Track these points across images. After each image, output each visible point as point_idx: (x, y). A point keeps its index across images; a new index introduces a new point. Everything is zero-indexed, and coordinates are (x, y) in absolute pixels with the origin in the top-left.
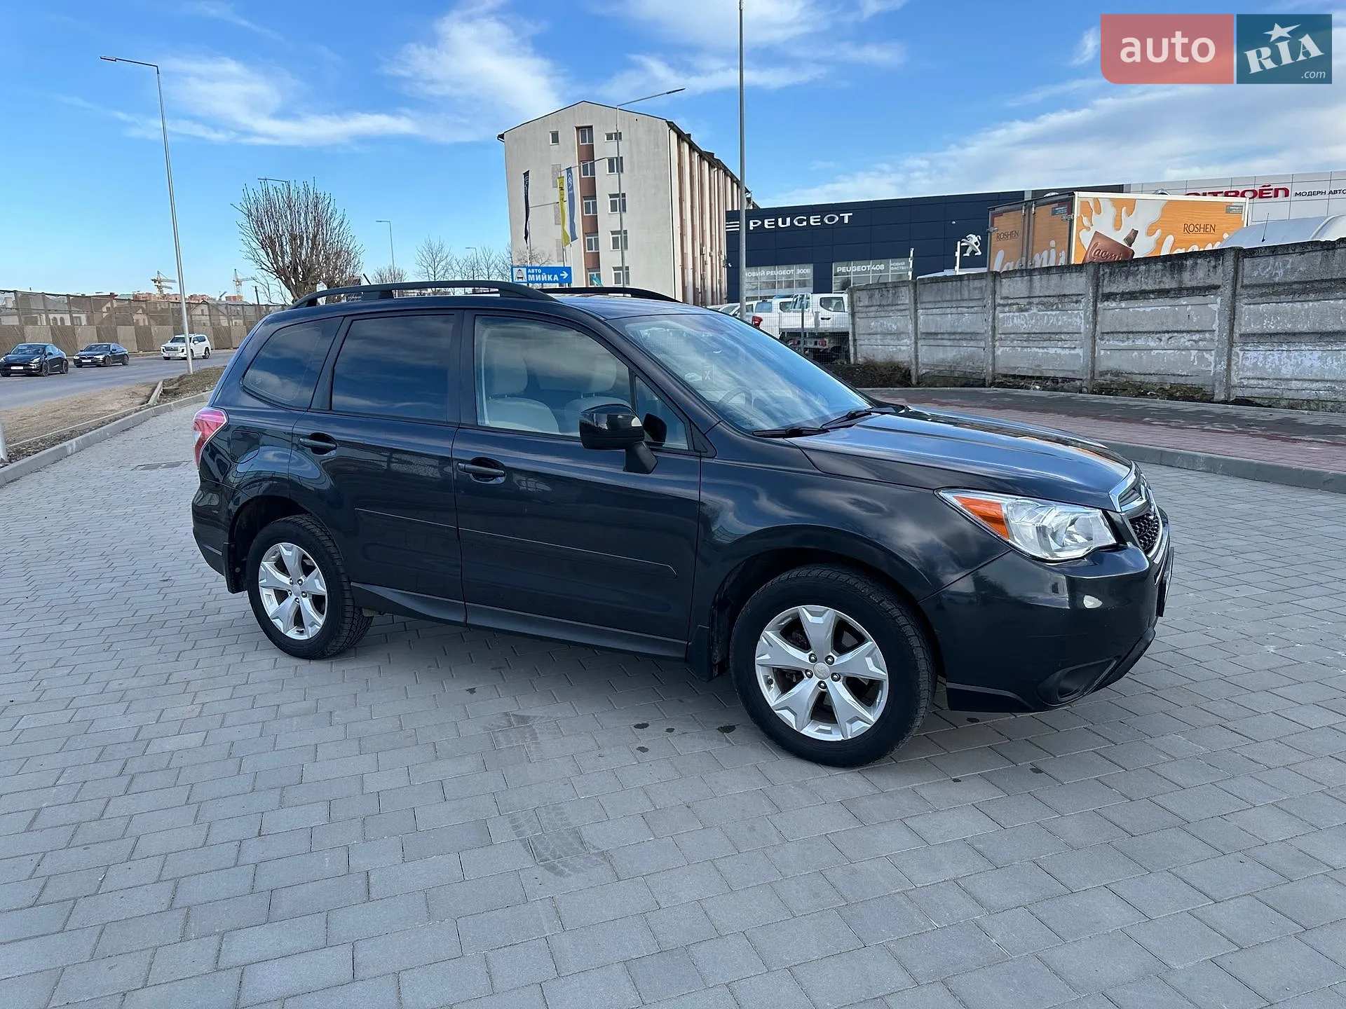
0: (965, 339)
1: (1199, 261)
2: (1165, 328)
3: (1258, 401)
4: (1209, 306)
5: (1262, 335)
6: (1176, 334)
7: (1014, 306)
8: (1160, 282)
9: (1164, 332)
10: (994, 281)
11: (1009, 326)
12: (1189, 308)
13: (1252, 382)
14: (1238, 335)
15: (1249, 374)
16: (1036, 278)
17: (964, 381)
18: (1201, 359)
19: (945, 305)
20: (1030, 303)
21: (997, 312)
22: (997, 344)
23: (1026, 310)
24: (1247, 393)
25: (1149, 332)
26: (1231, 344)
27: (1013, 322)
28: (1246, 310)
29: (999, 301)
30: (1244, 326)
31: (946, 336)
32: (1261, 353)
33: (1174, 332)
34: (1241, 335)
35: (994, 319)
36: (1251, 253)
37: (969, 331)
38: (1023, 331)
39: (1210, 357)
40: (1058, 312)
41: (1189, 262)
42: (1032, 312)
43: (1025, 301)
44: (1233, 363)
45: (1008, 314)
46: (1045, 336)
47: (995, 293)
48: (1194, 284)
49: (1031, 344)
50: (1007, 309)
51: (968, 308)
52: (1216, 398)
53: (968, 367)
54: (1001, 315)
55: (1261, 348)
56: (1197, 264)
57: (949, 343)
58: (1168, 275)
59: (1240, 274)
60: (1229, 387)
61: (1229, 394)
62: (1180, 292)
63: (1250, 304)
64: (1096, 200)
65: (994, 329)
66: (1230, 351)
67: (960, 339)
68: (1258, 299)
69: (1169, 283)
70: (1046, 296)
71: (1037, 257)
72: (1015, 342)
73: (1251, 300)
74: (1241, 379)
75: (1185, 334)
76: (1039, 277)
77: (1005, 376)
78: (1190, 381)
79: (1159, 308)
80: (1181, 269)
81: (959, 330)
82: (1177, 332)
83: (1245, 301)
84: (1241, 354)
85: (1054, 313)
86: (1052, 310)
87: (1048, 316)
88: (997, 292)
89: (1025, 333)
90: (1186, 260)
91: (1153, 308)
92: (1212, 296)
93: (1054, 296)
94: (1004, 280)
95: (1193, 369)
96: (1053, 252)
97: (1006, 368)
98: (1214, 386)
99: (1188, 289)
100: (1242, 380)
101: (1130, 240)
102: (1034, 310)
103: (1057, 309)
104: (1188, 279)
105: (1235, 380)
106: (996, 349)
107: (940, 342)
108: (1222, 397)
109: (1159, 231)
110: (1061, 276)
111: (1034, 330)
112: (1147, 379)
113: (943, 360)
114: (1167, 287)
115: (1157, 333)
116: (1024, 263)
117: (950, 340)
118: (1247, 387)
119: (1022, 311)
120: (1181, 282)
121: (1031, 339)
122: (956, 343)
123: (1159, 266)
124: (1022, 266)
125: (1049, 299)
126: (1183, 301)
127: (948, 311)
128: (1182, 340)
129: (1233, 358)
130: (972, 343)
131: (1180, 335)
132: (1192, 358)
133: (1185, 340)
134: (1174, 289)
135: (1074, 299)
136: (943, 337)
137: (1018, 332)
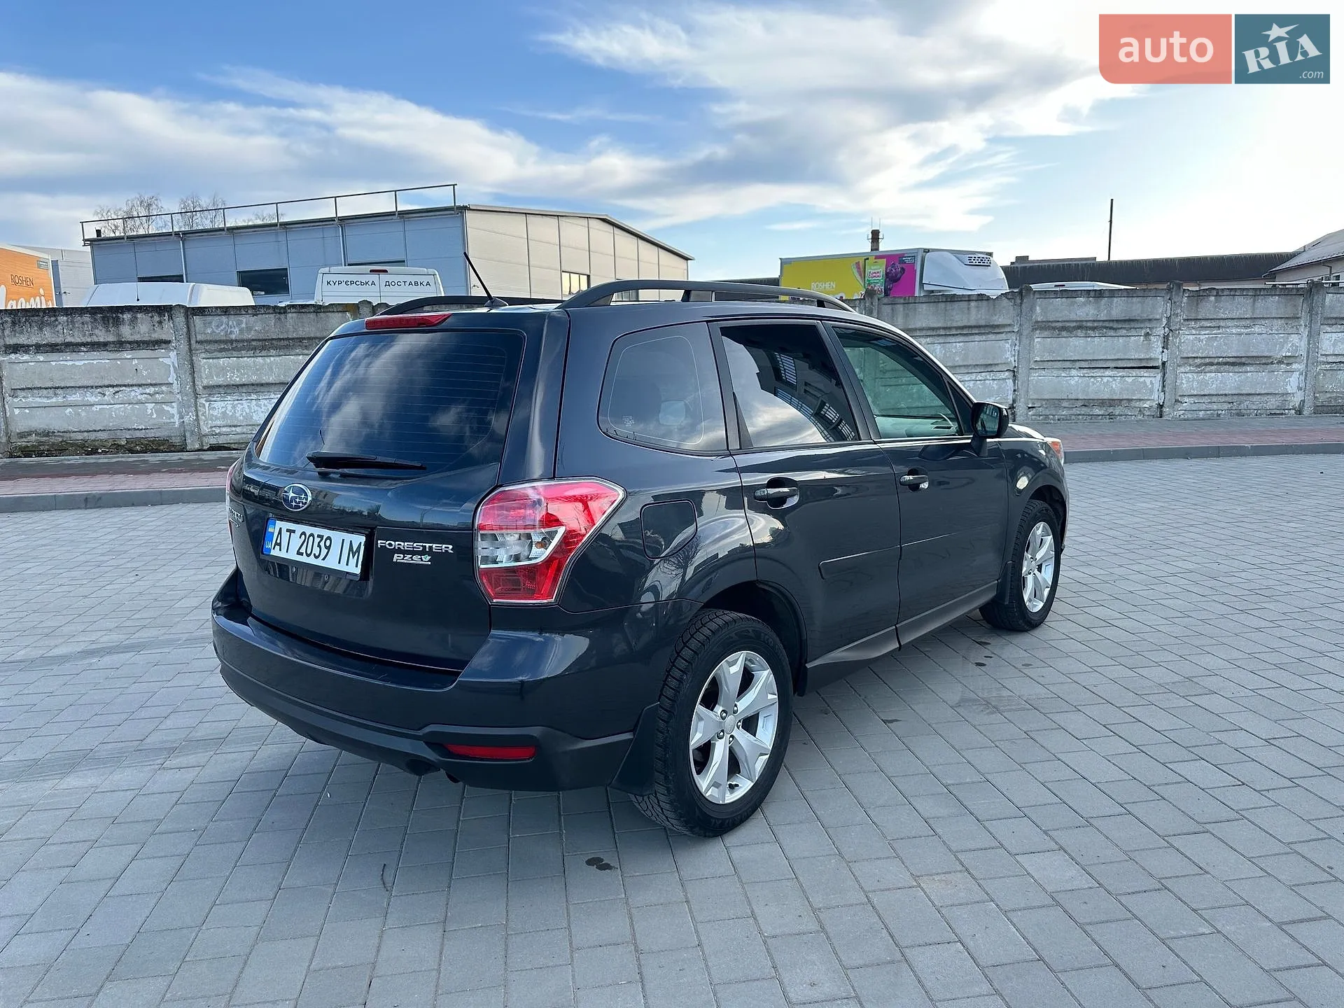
1: (139, 316)
2: (107, 383)
3: (233, 446)
4: (161, 360)
5: (228, 386)
6: (124, 388)
8: (91, 335)
9: (108, 386)
12: (135, 362)
13: (224, 429)
14: (201, 387)
15: (218, 423)
18: (161, 413)
24: (221, 440)
25: (87, 387)
26: (196, 395)
28: (202, 362)
30: (204, 380)
32: (229, 402)
33: (121, 386)
34: (205, 388)
36: (201, 311)
39: (173, 410)
41: (127, 316)
44: (200, 414)
48: (137, 337)
52: (189, 448)
55: (229, 398)
56: (136, 318)
58: (100, 328)
59: (192, 329)
60: (201, 437)
61: (202, 443)
62: (121, 345)
63: (208, 358)
66: (196, 402)
68: (219, 355)
69: (101, 335)
73: (209, 355)
74: (211, 427)
75: (134, 388)
78: (151, 434)
79: (95, 362)
80: (117, 322)
82: (125, 386)
83: (203, 355)
84: (207, 404)
90: (122, 313)
91: (86, 362)
92: (163, 351)
95: (151, 422)
98: (185, 436)
99: (130, 343)
100: (214, 429)
104: (126, 332)
105: (205, 430)
108: (197, 446)
112: (93, 436)
114: (102, 340)
115: (97, 387)
118: (220, 434)
120: (119, 335)
123: (87, 318)
126: (127, 355)
128: (133, 394)
129: (199, 408)
131: (128, 389)
132: (149, 411)
133: (136, 393)
134: (113, 343)
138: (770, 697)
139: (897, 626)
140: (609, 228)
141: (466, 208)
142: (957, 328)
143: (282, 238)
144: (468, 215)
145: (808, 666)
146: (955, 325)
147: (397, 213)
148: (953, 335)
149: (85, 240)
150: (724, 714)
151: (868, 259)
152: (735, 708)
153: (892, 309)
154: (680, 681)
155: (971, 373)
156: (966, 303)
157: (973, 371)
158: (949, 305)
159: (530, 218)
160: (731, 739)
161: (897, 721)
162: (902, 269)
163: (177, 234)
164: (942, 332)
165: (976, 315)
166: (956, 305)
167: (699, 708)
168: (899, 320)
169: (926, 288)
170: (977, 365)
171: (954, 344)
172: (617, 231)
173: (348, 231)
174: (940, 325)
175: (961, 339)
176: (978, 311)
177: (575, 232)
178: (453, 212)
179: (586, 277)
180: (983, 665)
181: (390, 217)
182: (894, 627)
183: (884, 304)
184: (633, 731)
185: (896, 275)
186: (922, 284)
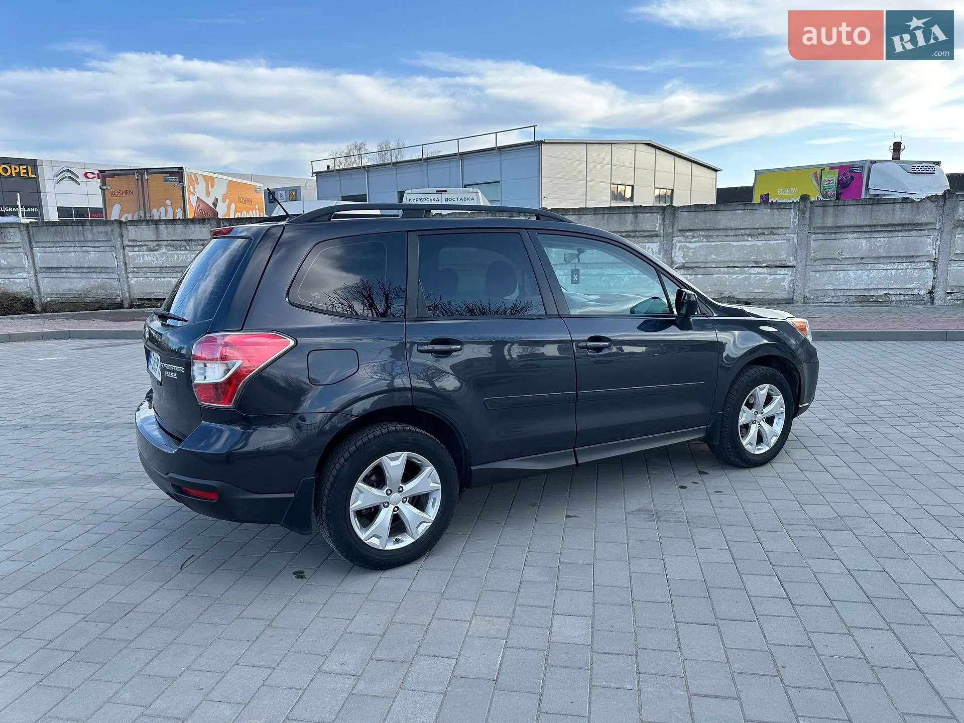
0: (94, 272)
7: (144, 247)
10: (120, 228)
11: (140, 261)
16: (162, 227)
17: (97, 306)
19: (67, 244)
20: (158, 245)
21: (126, 251)
22: (130, 275)
23: (156, 250)
27: (143, 259)
29: (126, 243)
31: (72, 270)
35: (124, 256)
37: (97, 266)
38: (154, 265)
40: (187, 252)
42: (161, 251)
43: (155, 244)
45: (138, 253)
46: (177, 269)
47: (123, 236)
49: (165, 275)
50: (136, 249)
51: (94, 247)
53: (102, 294)
54: (131, 254)
57: (75, 275)
64: (195, 174)
65: (125, 264)
67: (88, 272)
70: (173, 240)
71: (154, 211)
72: (149, 274)
76: (164, 226)
77: (139, 299)
81: (86, 265)
85: (183, 252)
86: (181, 250)
87: (178, 255)
88: (124, 236)
89: (158, 267)
93: (181, 240)
94: (130, 227)
96: (170, 209)
97: (142, 293)
101: (215, 204)
102: (164, 250)
103: (186, 249)
106: (129, 279)
107: (62, 275)
109: (227, 200)
110: (186, 226)
111: (165, 265)
113: (70, 290)
116: (142, 215)
117: (76, 273)
119: (153, 251)
121: (163, 271)
122: (84, 275)
124: (141, 217)
125: (177, 242)
127: (71, 249)
130: (103, 275)
135: (200, 243)
136: (68, 271)
137: (150, 266)
138: (432, 485)
139: (576, 449)
140: (652, 150)
141: (542, 142)
142: (882, 226)
143: (425, 168)
144: (543, 147)
145: (472, 468)
146: (880, 223)
147: (496, 148)
148: (878, 231)
149: (313, 173)
150: (389, 492)
151: (824, 169)
152: (401, 489)
153: (824, 211)
154: (342, 466)
155: (895, 263)
156: (892, 205)
157: (895, 261)
158: (875, 207)
159: (590, 146)
160: (396, 509)
161: (576, 517)
162: (852, 177)
163: (364, 167)
164: (868, 229)
165: (900, 215)
166: (882, 207)
167: (360, 484)
168: (829, 219)
169: (871, 192)
170: (900, 256)
171: (879, 239)
172: (658, 152)
173: (465, 162)
174: (866, 223)
175: (886, 234)
176: (902, 211)
177: (624, 155)
178: (533, 145)
179: (631, 187)
180: (685, 487)
181: (492, 151)
182: (573, 450)
183: (817, 206)
184: (295, 492)
185: (847, 182)
186: (867, 189)
